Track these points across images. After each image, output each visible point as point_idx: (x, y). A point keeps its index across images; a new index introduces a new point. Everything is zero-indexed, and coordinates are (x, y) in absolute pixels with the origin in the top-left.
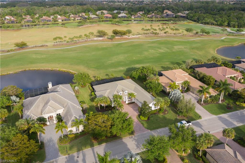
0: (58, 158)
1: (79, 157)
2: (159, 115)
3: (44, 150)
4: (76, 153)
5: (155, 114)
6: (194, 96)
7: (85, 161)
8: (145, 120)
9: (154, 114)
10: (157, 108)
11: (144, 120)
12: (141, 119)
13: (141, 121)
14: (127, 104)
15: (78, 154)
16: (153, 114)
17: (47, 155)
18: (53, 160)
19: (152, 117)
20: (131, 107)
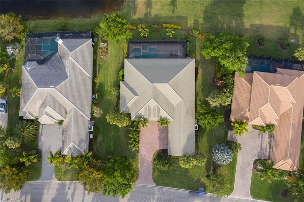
0: (52, 180)
1: (70, 188)
3: (41, 164)
4: (69, 181)
6: (263, 146)
7: (74, 196)
15: (70, 185)
17: (43, 171)
18: (46, 181)
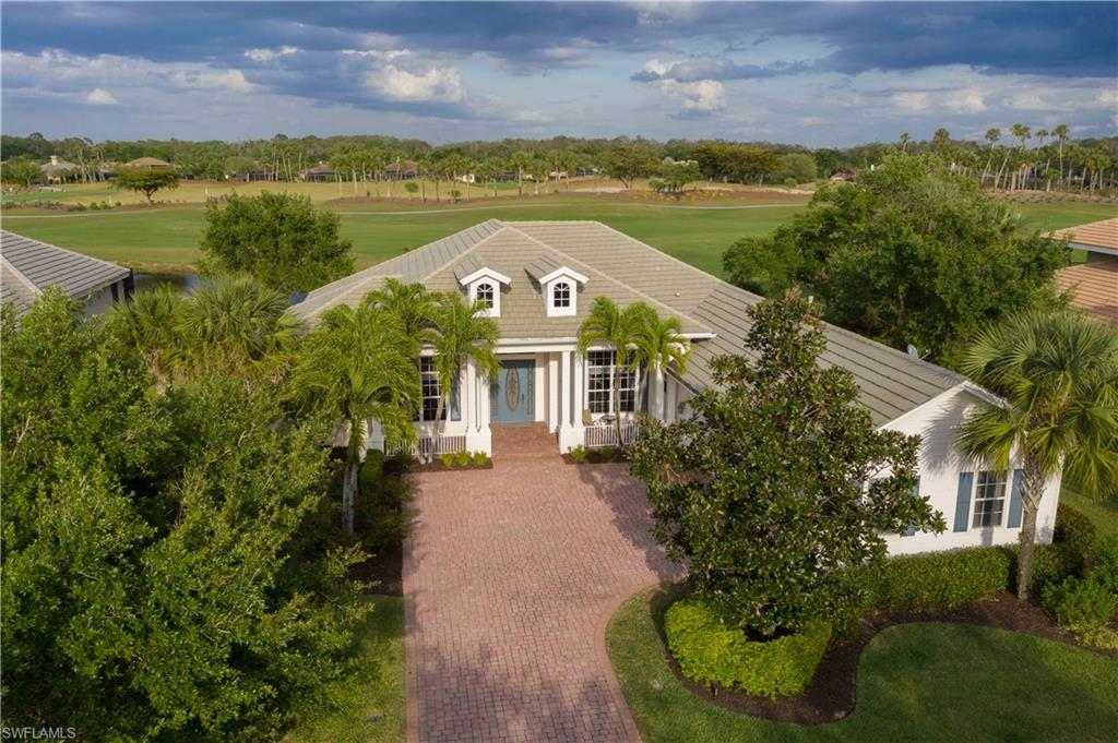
2: (1045, 644)
5: (969, 615)
8: (754, 684)
9: (944, 616)
10: (1005, 536)
11: (734, 697)
12: (675, 665)
13: (662, 701)
14: (569, 458)
16: (925, 617)
19: (919, 657)
20: (599, 494)
